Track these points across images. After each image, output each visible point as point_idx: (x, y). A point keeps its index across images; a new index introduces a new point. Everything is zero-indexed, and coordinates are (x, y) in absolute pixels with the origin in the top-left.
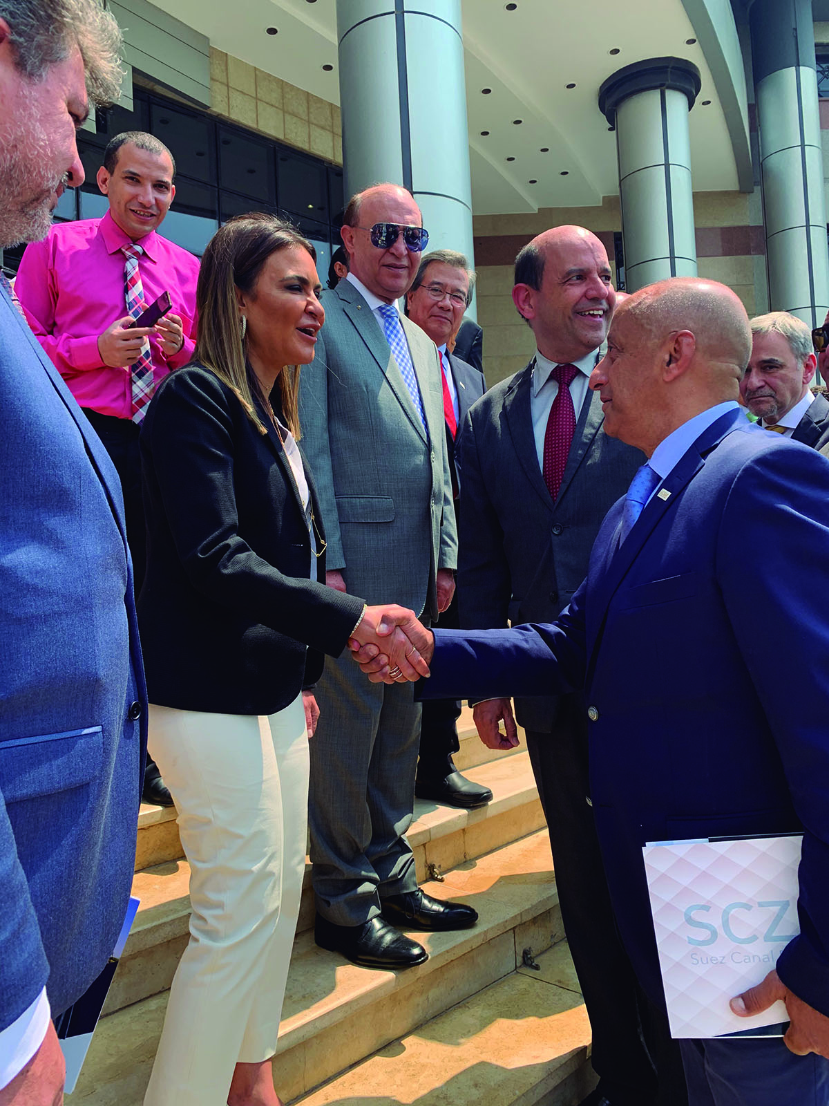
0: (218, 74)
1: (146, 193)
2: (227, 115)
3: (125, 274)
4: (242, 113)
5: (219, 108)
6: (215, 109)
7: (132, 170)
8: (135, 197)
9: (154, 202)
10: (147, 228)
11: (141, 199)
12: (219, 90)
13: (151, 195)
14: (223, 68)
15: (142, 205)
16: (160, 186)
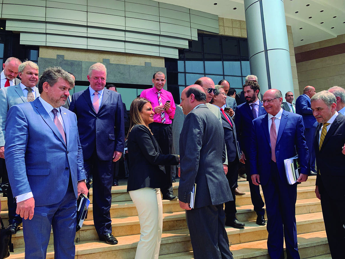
0: (221, 24)
1: (160, 82)
2: (224, 34)
3: (158, 97)
4: (228, 32)
5: (221, 33)
6: (220, 34)
7: (157, 78)
8: (158, 83)
9: (161, 83)
10: (161, 88)
11: (159, 83)
12: (222, 28)
13: (161, 82)
14: (222, 22)
15: (159, 84)
16: (162, 80)
